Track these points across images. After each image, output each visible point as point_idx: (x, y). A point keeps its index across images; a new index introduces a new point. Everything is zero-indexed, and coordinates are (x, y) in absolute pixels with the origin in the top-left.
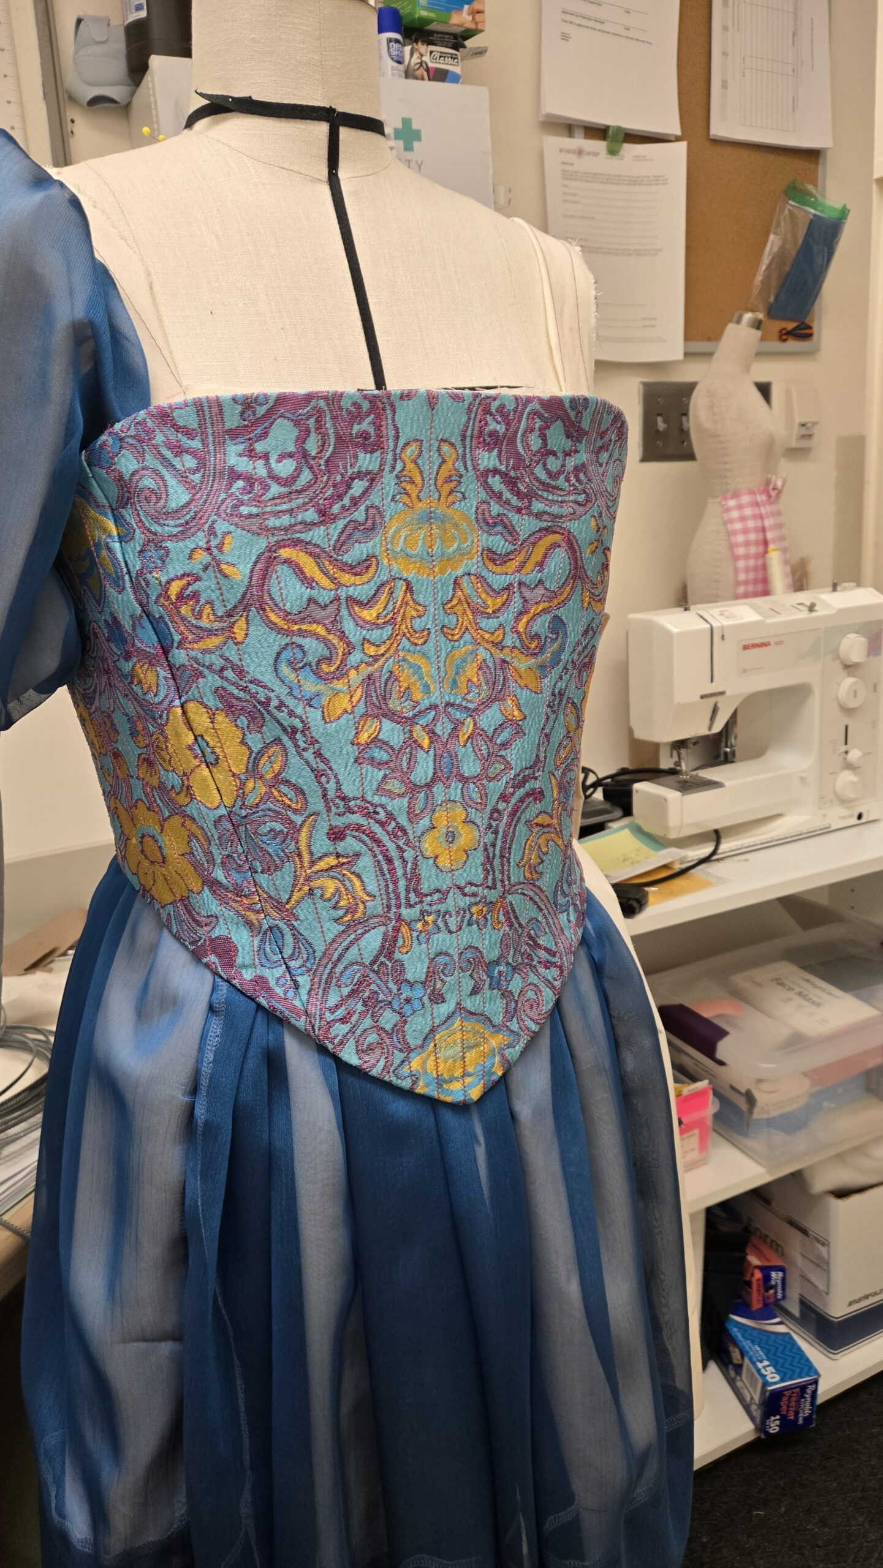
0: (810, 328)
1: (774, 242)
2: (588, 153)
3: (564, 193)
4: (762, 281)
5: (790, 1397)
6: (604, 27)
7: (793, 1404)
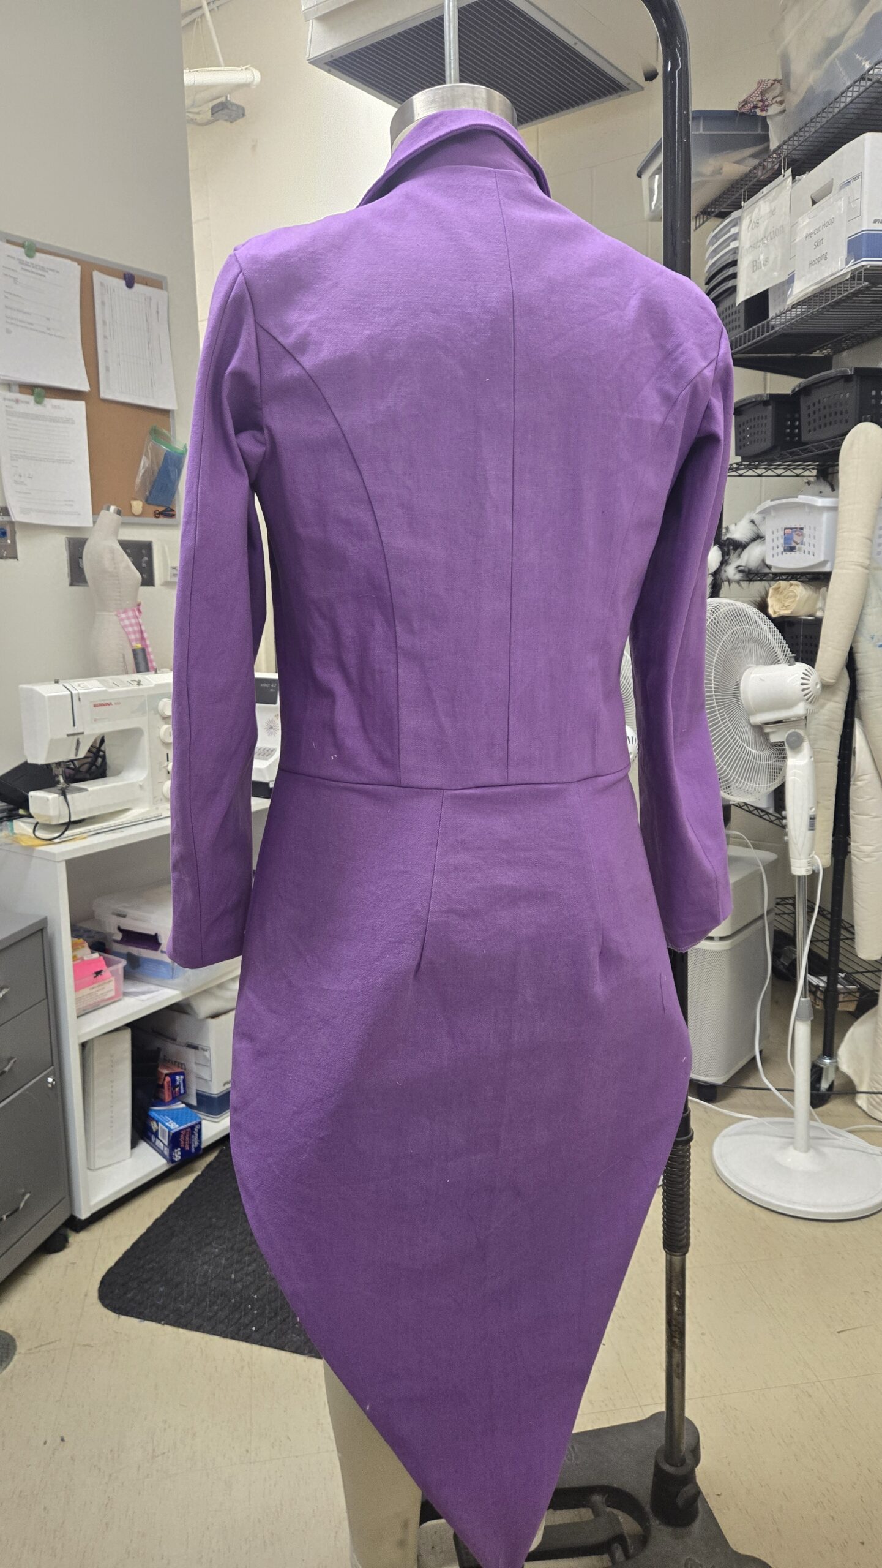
0: (174, 511)
1: (144, 462)
2: (22, 402)
3: (8, 424)
4: (140, 483)
5: (185, 1134)
6: (32, 327)
7: (187, 1139)
